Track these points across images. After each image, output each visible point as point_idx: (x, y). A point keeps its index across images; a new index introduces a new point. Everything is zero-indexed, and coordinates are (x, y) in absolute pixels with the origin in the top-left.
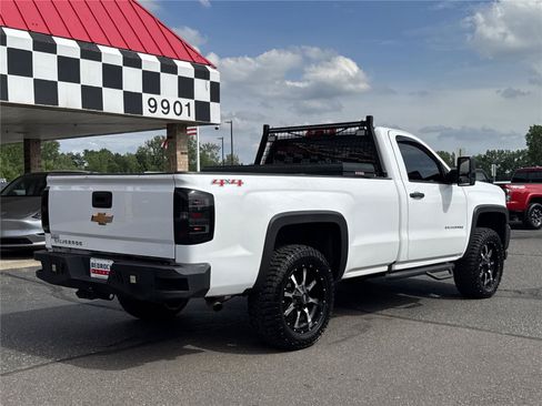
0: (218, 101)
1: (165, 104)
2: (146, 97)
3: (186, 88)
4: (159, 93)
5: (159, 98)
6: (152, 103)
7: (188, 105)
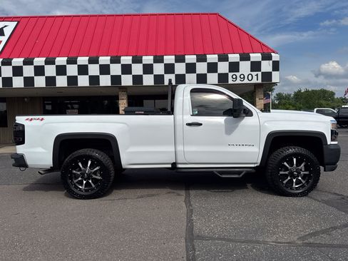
0: (278, 70)
1: (242, 76)
2: (230, 74)
3: (256, 66)
4: (238, 71)
5: (238, 74)
6: (234, 77)
7: (257, 75)
